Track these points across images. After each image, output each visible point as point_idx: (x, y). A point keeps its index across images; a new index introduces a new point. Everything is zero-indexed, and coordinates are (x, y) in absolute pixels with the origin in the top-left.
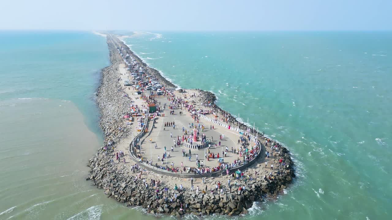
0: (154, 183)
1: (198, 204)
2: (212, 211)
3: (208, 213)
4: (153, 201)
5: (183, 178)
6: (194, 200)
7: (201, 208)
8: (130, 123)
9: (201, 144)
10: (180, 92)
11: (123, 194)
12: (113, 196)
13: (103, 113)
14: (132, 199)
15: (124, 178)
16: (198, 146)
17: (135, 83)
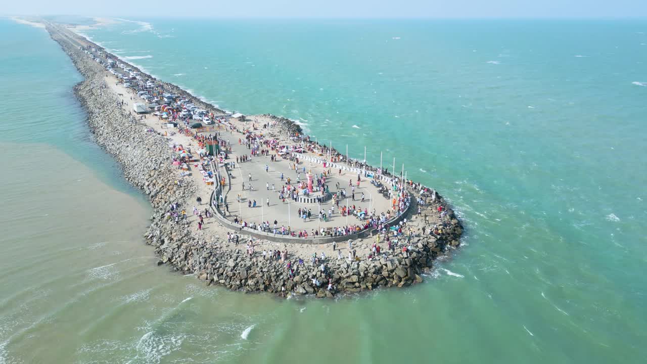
0: (279, 255)
1: (354, 276)
2: (375, 283)
3: (370, 287)
4: (284, 281)
5: (317, 244)
6: (347, 272)
7: (359, 282)
8: (188, 172)
9: (322, 196)
10: (240, 120)
11: (233, 276)
12: (217, 281)
13: (123, 162)
14: (250, 282)
15: (226, 254)
16: (318, 199)
17: (156, 109)
